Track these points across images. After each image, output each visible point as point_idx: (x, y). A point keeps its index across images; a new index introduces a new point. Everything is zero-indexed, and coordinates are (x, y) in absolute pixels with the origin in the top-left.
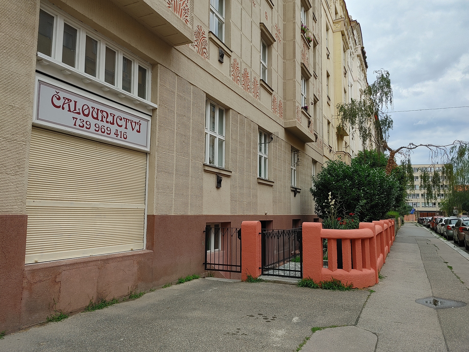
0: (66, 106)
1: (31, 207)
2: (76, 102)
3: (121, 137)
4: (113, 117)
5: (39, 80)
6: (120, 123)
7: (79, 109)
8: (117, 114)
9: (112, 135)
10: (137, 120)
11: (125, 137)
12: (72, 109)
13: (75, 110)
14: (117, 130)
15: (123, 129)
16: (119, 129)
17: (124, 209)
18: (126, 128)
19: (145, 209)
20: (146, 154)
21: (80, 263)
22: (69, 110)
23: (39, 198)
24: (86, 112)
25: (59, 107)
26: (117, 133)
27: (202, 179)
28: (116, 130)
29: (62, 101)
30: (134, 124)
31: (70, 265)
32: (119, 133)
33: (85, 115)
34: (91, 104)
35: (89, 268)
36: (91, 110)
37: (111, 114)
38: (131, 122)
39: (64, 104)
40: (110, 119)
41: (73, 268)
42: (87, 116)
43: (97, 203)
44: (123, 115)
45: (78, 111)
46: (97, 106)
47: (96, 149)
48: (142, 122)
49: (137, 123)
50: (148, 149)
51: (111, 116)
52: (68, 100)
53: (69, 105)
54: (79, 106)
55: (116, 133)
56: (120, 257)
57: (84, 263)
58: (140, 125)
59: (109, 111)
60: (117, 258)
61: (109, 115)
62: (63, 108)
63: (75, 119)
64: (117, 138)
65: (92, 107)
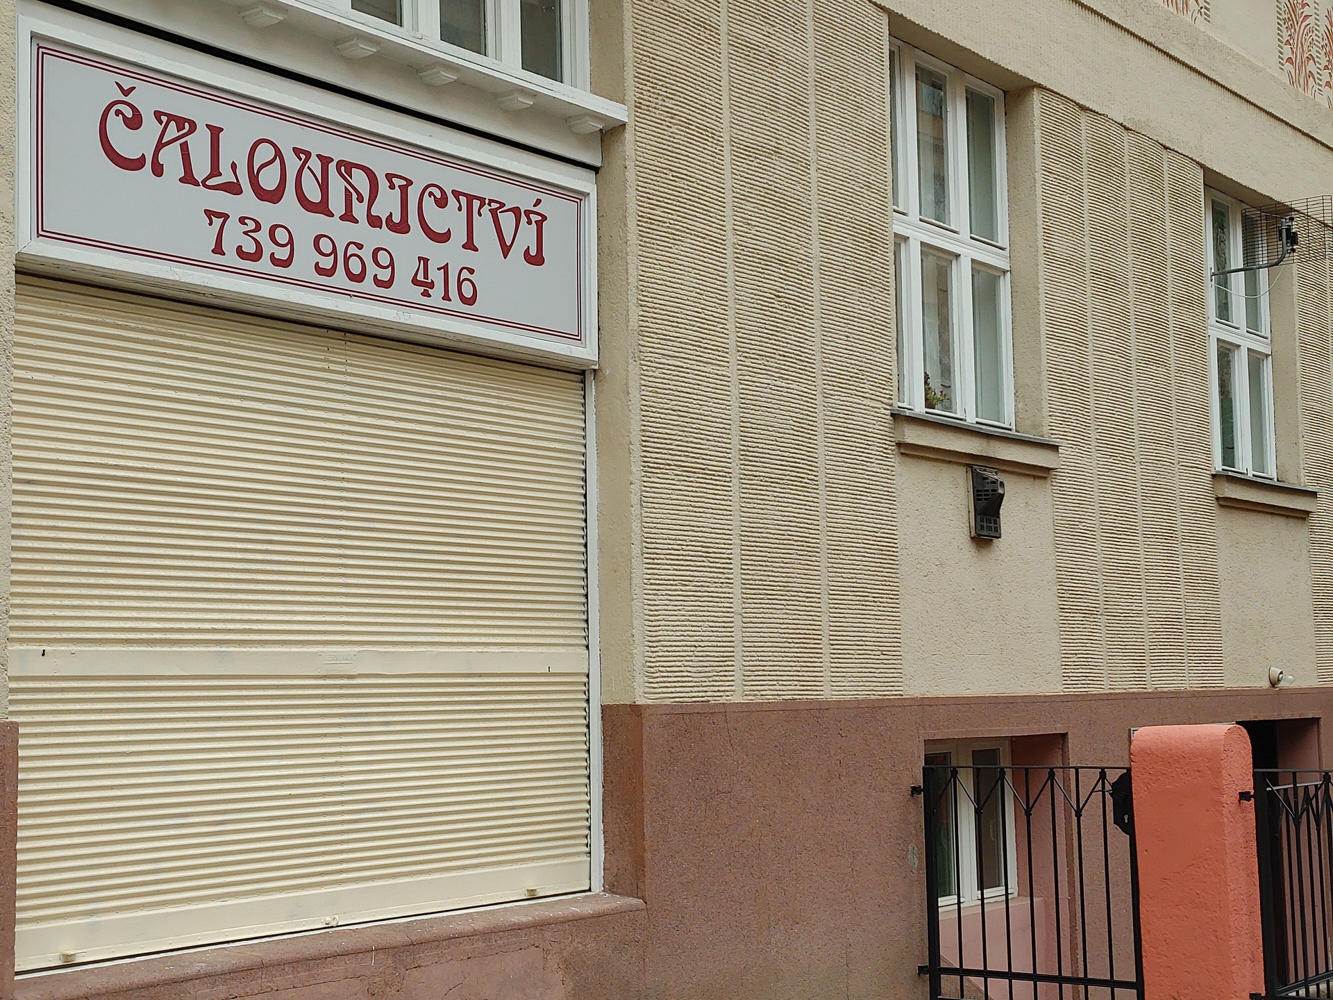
0: (172, 156)
1: (31, 685)
2: (215, 132)
3: (446, 297)
4: (404, 190)
5: (34, 36)
6: (438, 219)
7: (234, 166)
8: (421, 173)
9: (404, 288)
10: (523, 198)
11: (468, 293)
12: (201, 169)
13: (215, 172)
14: (426, 261)
15: (452, 254)
16: (438, 254)
17: (480, 675)
18: (470, 245)
19: (588, 676)
20: (580, 374)
21: (280, 965)
22: (188, 178)
23: (65, 635)
24: (269, 180)
25: (137, 164)
26: (426, 276)
27: (890, 497)
28: (420, 258)
29: (151, 129)
30: (507, 220)
31: (228, 977)
32: (436, 276)
33: (262, 194)
34: (289, 136)
35: (323, 989)
36: (293, 164)
37: (389, 177)
38: (494, 213)
39: (160, 145)
40: (388, 203)
41: (248, 990)
42: (274, 197)
43: (347, 649)
44: (452, 180)
45: (227, 176)
46: (319, 143)
47: (325, 365)
48: (550, 206)
49: (528, 213)
50: (585, 352)
51: (392, 187)
52: (180, 122)
53: (185, 148)
54: (234, 151)
55: (420, 277)
56: (474, 933)
57: (298, 963)
58: (539, 225)
59: (382, 162)
60: (461, 940)
61: (383, 183)
62: (158, 170)
63: (218, 222)
64: (425, 300)
65: (297, 151)
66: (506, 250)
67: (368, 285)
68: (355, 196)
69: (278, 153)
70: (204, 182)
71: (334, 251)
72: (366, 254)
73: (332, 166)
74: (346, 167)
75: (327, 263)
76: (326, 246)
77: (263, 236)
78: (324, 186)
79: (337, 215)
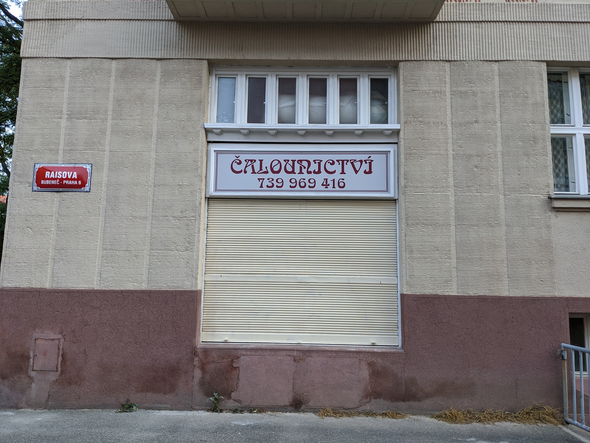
0: (249, 169)
2: (261, 161)
3: (334, 187)
4: (319, 164)
5: (215, 151)
6: (330, 168)
7: (266, 168)
8: (324, 158)
9: (319, 186)
10: (364, 157)
11: (341, 185)
12: (257, 169)
13: (261, 169)
14: (327, 179)
15: (337, 176)
16: (330, 177)
17: (354, 283)
18: (343, 172)
19: (397, 285)
22: (254, 172)
23: (226, 272)
24: (276, 169)
25: (241, 172)
28: (324, 179)
29: (244, 164)
30: (357, 165)
31: (250, 350)
32: (330, 183)
33: (274, 172)
35: (279, 357)
36: (283, 164)
37: (314, 161)
38: (352, 163)
39: (246, 167)
40: (314, 167)
41: (256, 354)
42: (278, 172)
43: (306, 276)
44: (335, 157)
45: (264, 170)
47: (300, 208)
49: (365, 161)
50: (391, 194)
51: (315, 163)
53: (253, 167)
54: (266, 164)
55: (325, 183)
56: (332, 351)
58: (370, 164)
59: (311, 158)
61: (312, 163)
62: (245, 172)
63: (261, 181)
64: (326, 189)
65: (285, 161)
66: (356, 172)
67: (307, 188)
68: (303, 167)
69: (279, 162)
70: (258, 173)
71: (296, 182)
72: (306, 181)
73: (296, 162)
74: (300, 161)
75: (294, 185)
76: (293, 181)
77: (274, 182)
78: (293, 167)
79: (297, 173)
